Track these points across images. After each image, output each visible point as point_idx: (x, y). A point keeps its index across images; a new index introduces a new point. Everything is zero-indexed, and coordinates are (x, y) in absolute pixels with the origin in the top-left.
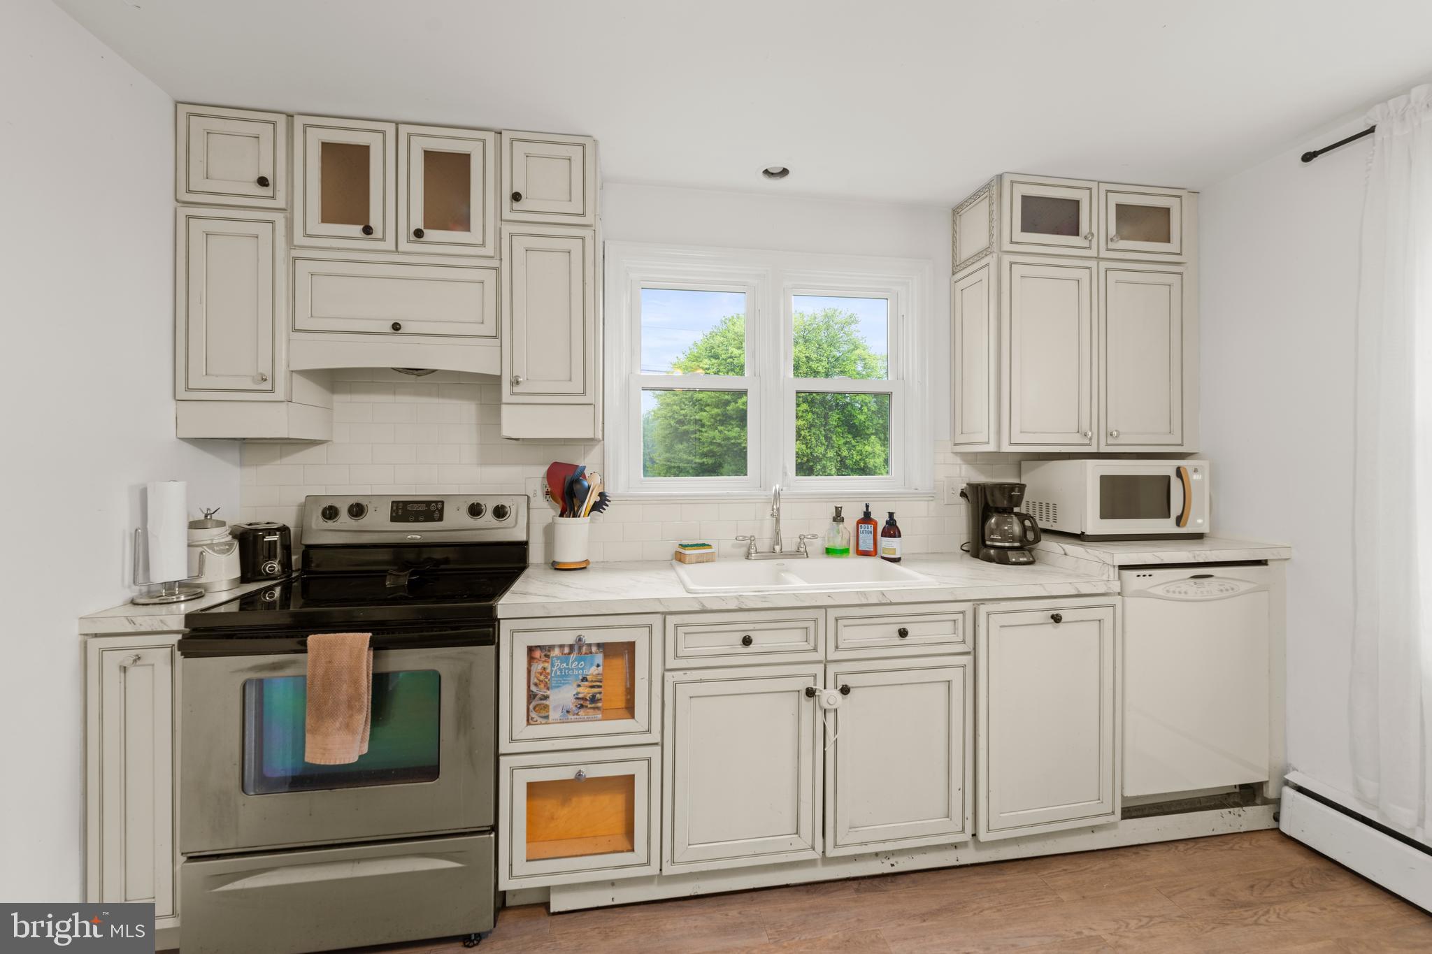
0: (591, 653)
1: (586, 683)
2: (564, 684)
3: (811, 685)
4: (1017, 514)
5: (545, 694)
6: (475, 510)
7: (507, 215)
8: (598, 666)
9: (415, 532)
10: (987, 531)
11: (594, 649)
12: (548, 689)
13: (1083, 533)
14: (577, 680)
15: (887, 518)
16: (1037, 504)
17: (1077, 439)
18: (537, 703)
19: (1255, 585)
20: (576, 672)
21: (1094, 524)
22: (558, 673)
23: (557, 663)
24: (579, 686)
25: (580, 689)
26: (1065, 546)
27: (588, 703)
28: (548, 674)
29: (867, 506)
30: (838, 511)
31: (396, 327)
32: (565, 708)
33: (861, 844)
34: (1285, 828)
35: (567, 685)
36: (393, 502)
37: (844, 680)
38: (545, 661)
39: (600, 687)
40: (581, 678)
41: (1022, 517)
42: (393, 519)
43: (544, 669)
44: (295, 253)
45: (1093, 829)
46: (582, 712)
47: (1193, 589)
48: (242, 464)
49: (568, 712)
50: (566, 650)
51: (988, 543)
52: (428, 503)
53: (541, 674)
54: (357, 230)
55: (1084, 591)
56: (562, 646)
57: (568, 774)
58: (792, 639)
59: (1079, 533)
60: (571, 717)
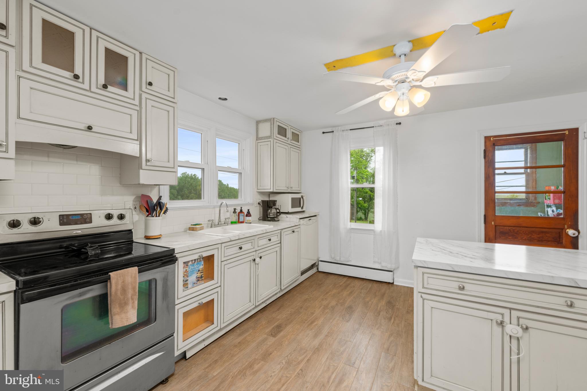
0: (201, 261)
1: (199, 272)
2: (193, 274)
3: (254, 258)
4: (275, 208)
5: (187, 279)
6: (108, 217)
7: (144, 89)
8: (202, 265)
10: (268, 213)
12: (188, 277)
13: (288, 212)
14: (196, 272)
15: (247, 211)
16: (279, 206)
17: (286, 189)
18: (185, 284)
20: (196, 269)
21: (291, 210)
22: (191, 270)
23: (191, 267)
24: (197, 273)
25: (198, 275)
26: (287, 215)
27: (200, 279)
28: (188, 271)
29: (241, 208)
30: (234, 209)
31: (90, 128)
32: (193, 283)
34: (320, 270)
35: (194, 274)
36: (60, 216)
37: (260, 255)
38: (186, 267)
39: (203, 272)
40: (198, 270)
41: (276, 209)
42: (61, 224)
43: (186, 270)
45: (296, 281)
46: (198, 282)
47: (309, 223)
49: (194, 283)
50: (193, 262)
51: (268, 216)
52: (82, 215)
53: (185, 272)
54: (68, 74)
55: (295, 225)
56: (192, 261)
57: (196, 305)
59: (287, 212)
60: (195, 285)
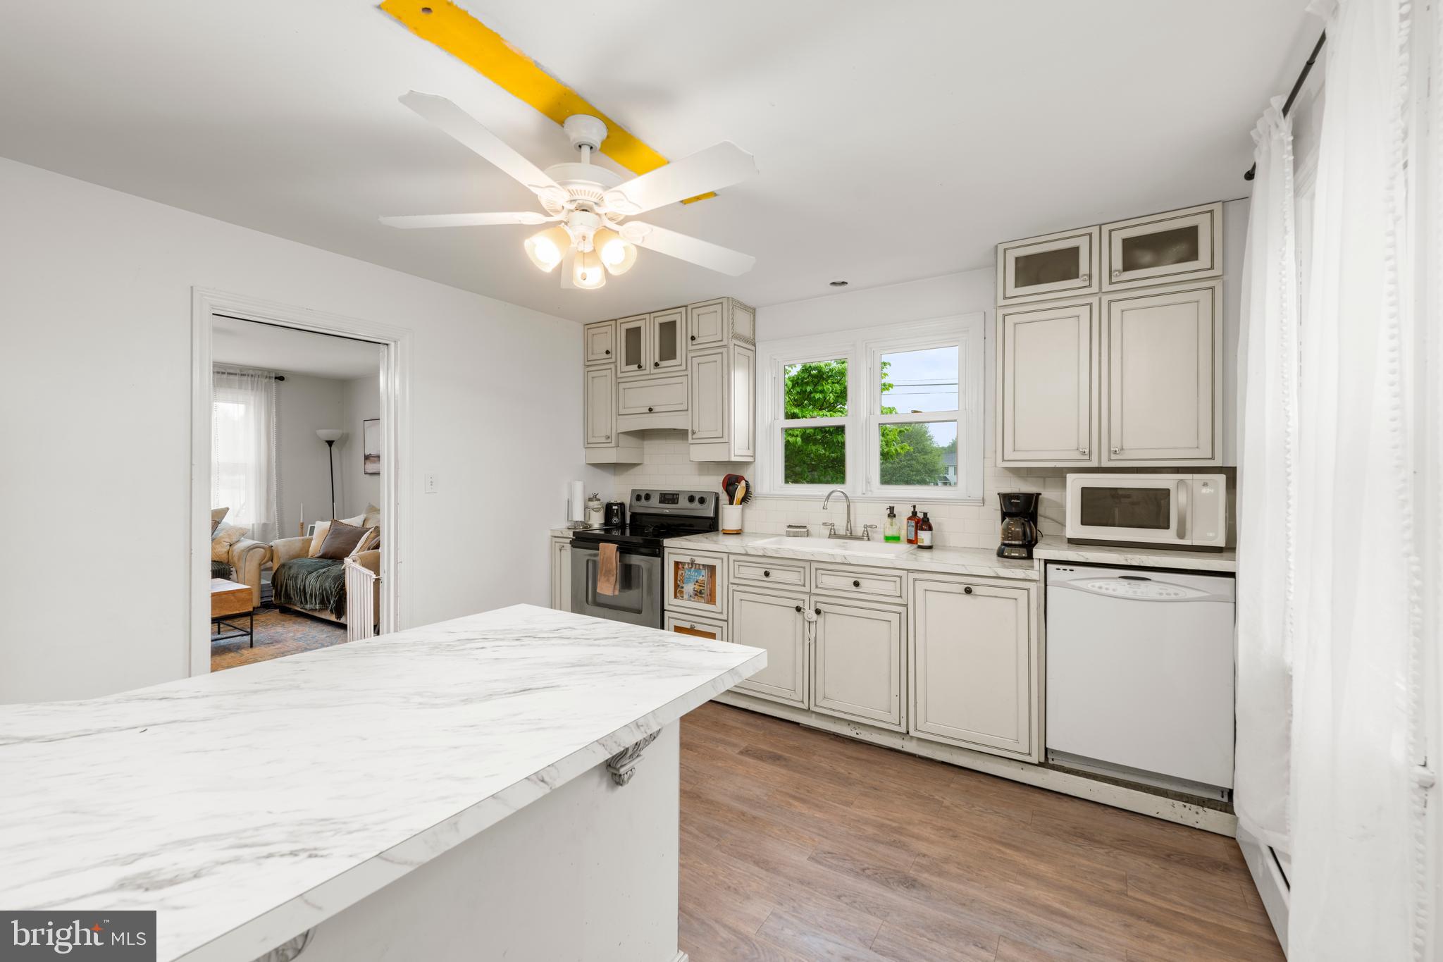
0: (700, 569)
1: (698, 584)
2: (689, 582)
3: (801, 606)
5: (681, 585)
6: (691, 499)
7: (689, 348)
8: (701, 575)
9: (667, 509)
11: (701, 567)
12: (683, 583)
14: (694, 581)
15: (923, 516)
17: (1076, 455)
18: (677, 588)
19: (1206, 594)
20: (694, 577)
21: (1075, 529)
22: (686, 576)
23: (687, 572)
24: (695, 584)
25: (695, 586)
27: (698, 594)
28: (682, 576)
29: (914, 507)
30: (892, 509)
31: (651, 410)
32: (690, 594)
33: (831, 709)
35: (691, 583)
36: (661, 494)
37: (819, 606)
38: (681, 570)
39: (703, 586)
42: (660, 502)
43: (681, 573)
44: (619, 380)
47: (1124, 588)
48: (615, 475)
49: (691, 596)
50: (690, 566)
52: (673, 495)
54: (635, 367)
55: (1002, 575)
58: (792, 577)
60: (692, 598)
